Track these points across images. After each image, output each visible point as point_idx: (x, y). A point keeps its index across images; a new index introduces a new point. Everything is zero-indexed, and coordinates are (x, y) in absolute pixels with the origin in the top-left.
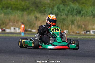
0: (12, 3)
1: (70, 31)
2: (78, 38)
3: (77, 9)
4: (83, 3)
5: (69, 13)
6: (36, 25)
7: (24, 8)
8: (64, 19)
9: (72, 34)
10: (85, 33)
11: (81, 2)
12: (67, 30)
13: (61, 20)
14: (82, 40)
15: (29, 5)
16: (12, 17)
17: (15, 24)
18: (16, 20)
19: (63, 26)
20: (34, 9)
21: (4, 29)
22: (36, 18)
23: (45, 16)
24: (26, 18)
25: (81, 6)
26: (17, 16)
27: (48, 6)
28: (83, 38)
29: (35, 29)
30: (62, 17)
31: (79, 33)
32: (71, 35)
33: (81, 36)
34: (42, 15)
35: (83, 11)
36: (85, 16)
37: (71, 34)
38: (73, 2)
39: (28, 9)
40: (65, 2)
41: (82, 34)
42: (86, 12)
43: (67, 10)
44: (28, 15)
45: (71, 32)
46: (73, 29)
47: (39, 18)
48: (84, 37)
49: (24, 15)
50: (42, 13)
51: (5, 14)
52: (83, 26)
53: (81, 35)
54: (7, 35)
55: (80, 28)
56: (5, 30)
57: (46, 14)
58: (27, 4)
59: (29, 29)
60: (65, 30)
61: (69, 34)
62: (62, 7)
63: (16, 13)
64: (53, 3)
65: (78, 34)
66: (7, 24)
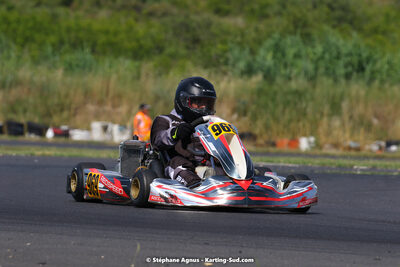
0: (96, 26)
1: (323, 139)
2: (355, 167)
3: (350, 54)
4: (375, 31)
5: (322, 70)
7: (141, 47)
8: (299, 94)
9: (333, 151)
10: (381, 148)
11: (367, 27)
12: (312, 134)
13: (290, 97)
14: (372, 175)
16: (96, 82)
17: (108, 108)
18: (111, 94)
19: (299, 121)
20: (183, 51)
21: (64, 128)
23: (226, 79)
25: (370, 41)
26: (114, 77)
27: (239, 39)
28: (374, 168)
30: (293, 85)
31: (358, 149)
32: (326, 156)
33: (366, 161)
35: (375, 62)
36: (382, 82)
37: (324, 151)
38: (334, 27)
39: (160, 49)
40: (305, 25)
41: (369, 154)
42: (386, 66)
43: (311, 56)
44: (160, 74)
45: (327, 146)
46: (335, 133)
48: (378, 163)
51: (69, 68)
52: (375, 121)
53: (366, 157)
54: (75, 152)
55: (362, 130)
56: (66, 134)
57: (230, 73)
58: (154, 31)
60: (305, 135)
61: (318, 152)
62: (291, 45)
65: (353, 153)
66: (76, 109)
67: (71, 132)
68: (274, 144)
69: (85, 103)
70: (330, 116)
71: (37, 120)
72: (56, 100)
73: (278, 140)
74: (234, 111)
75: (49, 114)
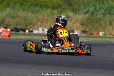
1: (106, 32)
5: (107, 12)
6: (68, 25)
7: (55, 6)
8: (100, 19)
9: (110, 36)
12: (104, 31)
15: (61, 3)
17: (44, 23)
19: (99, 27)
20: (67, 7)
21: (31, 29)
22: (68, 17)
23: (78, 15)
26: (46, 15)
27: (82, 3)
30: (98, 17)
34: (74, 14)
37: (107, 36)
39: (60, 7)
43: (104, 8)
44: (59, 14)
45: (108, 34)
46: (111, 30)
47: (71, 17)
49: (54, 14)
50: (75, 12)
51: (33, 12)
57: (80, 14)
60: (101, 31)
61: (105, 36)
63: (45, 11)
66: (35, 24)
67: (33, 31)
68: (92, 34)
69: (37, 23)
70: (109, 26)
71: (23, 27)
72: (29, 22)
73: (94, 33)
74: (81, 24)
75: (27, 26)
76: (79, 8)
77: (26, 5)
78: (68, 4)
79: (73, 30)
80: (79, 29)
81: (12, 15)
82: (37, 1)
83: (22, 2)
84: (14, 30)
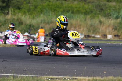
6: (101, 30)
15: (92, 8)
22: (100, 22)
24: (89, 22)
29: (99, 35)
34: (107, 19)
47: (103, 22)
49: (87, 19)
50: (107, 17)
59: (92, 34)
63: (78, 17)
64: (119, 6)
76: (111, 13)
77: (59, 11)
78: (99, 9)
79: (106, 34)
80: (112, 33)
81: (47, 21)
82: (68, 8)
83: (55, 8)
84: (49, 35)
